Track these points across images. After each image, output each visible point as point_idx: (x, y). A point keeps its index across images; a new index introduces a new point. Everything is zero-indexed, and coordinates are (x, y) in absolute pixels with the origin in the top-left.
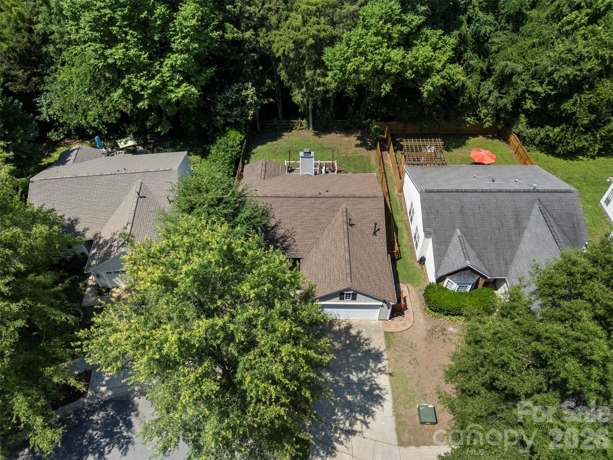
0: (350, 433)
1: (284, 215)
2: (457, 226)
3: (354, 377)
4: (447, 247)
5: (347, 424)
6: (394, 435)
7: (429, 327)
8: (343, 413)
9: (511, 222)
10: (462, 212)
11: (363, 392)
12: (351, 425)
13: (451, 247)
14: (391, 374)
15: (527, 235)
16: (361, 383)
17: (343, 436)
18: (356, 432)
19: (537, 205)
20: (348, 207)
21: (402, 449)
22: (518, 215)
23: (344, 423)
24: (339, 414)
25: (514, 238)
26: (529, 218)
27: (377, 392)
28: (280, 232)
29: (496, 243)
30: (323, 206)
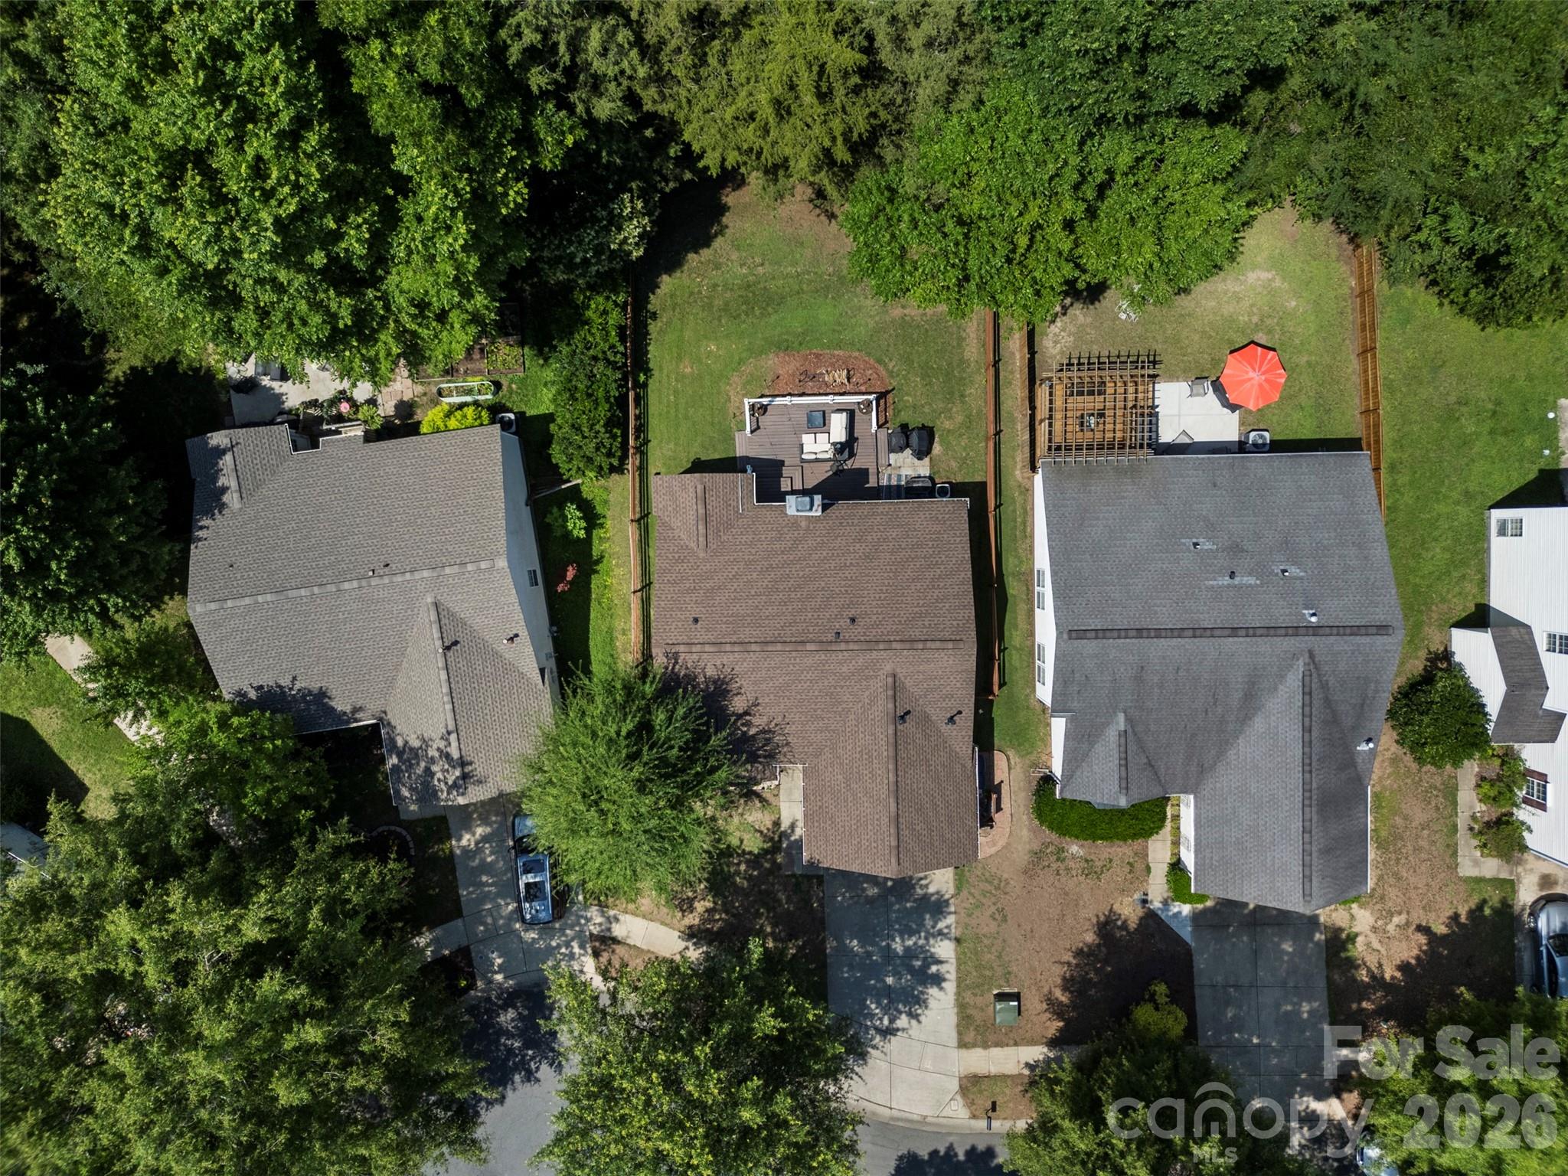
0: (888, 1032)
1: (763, 686)
2: (1121, 706)
3: (898, 946)
4: (1092, 744)
5: (886, 1022)
6: (954, 1034)
7: (1036, 847)
8: (879, 1004)
9: (1237, 695)
10: (1139, 679)
11: (912, 970)
12: (891, 1021)
13: (1099, 748)
14: (958, 940)
15: (1259, 724)
16: (910, 953)
17: (878, 1038)
18: (898, 1030)
19: (1300, 665)
20: (898, 670)
21: (964, 1052)
22: (1254, 683)
23: (881, 1019)
24: (873, 1006)
25: (1231, 727)
26: (1276, 689)
27: (934, 969)
28: (759, 722)
29: (1194, 735)
30: (844, 669)
